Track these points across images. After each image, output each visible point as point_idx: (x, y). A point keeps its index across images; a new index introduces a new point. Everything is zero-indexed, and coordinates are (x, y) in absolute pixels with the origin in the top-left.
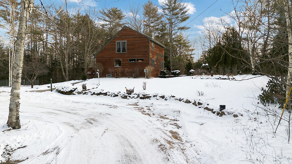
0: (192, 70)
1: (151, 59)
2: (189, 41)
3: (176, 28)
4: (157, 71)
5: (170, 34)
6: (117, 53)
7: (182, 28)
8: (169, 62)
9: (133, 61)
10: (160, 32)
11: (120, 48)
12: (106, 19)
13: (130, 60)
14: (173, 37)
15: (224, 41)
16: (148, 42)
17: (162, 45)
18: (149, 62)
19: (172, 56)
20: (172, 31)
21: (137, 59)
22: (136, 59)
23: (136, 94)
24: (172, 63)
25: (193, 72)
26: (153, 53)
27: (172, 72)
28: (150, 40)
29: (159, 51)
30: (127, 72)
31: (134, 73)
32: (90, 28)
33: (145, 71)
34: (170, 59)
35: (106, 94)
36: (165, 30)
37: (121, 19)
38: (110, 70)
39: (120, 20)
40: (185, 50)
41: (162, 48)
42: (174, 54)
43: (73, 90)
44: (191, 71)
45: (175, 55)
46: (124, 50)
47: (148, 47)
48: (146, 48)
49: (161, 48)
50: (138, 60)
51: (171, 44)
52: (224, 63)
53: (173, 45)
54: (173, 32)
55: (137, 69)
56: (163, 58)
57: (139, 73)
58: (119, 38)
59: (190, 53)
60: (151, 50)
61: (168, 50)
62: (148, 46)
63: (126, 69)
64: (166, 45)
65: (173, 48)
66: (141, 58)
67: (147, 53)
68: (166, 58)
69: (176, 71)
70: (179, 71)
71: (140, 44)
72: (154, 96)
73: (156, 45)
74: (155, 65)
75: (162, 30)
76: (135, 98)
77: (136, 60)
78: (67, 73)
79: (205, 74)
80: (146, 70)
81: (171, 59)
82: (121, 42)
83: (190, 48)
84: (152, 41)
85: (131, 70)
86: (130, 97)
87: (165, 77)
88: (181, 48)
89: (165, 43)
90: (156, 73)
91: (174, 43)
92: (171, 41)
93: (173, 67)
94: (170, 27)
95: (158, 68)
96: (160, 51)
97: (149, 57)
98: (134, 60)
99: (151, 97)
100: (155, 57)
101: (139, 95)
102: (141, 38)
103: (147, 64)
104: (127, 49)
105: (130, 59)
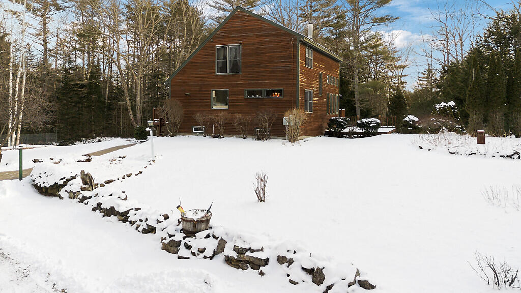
0: (412, 117)
1: (302, 90)
2: (394, 48)
3: (367, 20)
4: (321, 120)
5: (354, 33)
6: (217, 76)
7: (382, 20)
8: (352, 94)
9: (257, 96)
10: (332, 28)
11: (225, 63)
12: (224, 7)
13: (251, 93)
14: (362, 38)
15: (490, 44)
16: (295, 46)
17: (334, 55)
18: (296, 97)
19: (360, 79)
20: (358, 27)
21: (267, 91)
22: (263, 89)
23: (214, 237)
24: (358, 96)
25: (413, 121)
26: (309, 75)
27: (359, 122)
28: (301, 41)
29: (326, 69)
30: (240, 124)
31: (257, 125)
32: (185, 23)
33: (285, 123)
34: (356, 85)
35: (124, 217)
36: (343, 25)
37: (255, 6)
38: (198, 117)
39: (252, 7)
40: (387, 67)
41: (335, 63)
42: (364, 75)
43: (61, 182)
44: (407, 119)
45: (365, 78)
46: (235, 67)
47: (293, 59)
48: (290, 62)
49: (331, 61)
50: (269, 93)
51: (355, 54)
52: (507, 102)
53: (360, 56)
54: (362, 28)
55: (264, 117)
56: (337, 85)
57: (269, 126)
58: (223, 37)
59: (398, 72)
60: (303, 68)
61: (350, 68)
62: (295, 57)
63: (238, 116)
64: (346, 57)
65: (360, 62)
66: (277, 89)
67: (292, 74)
68: (344, 84)
69: (370, 120)
70: (379, 121)
71: (274, 52)
72: (281, 260)
73: (318, 55)
74: (315, 104)
75: (337, 26)
76: (205, 257)
77: (264, 93)
78: (139, 115)
79: (450, 131)
80: (289, 119)
81: (356, 87)
82: (228, 46)
83: (399, 63)
84: (305, 44)
85: (249, 118)
86: (188, 247)
87: (341, 135)
88: (377, 64)
89: (344, 53)
90: (317, 124)
91: (364, 53)
92: (356, 48)
93: (360, 104)
94: (354, 17)
95: (323, 111)
96: (329, 68)
97: (296, 85)
98: (260, 93)
99: (266, 262)
100: (315, 85)
101: (222, 245)
102: (277, 35)
103: (291, 104)
104: (241, 65)
105: (248, 89)
